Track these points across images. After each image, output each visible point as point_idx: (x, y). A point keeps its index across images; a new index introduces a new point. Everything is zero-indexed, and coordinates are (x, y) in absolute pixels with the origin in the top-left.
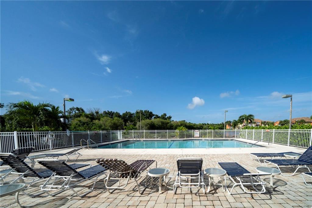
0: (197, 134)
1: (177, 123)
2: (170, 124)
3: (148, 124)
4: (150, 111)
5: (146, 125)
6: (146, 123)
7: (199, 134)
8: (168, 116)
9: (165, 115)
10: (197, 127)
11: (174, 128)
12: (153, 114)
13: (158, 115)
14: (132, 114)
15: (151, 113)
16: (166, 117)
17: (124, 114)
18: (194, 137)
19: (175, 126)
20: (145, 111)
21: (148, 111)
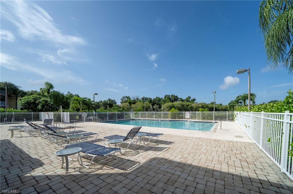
0: (188, 115)
1: (198, 105)
2: (190, 106)
3: (170, 106)
4: (175, 95)
5: (167, 107)
6: (167, 106)
7: (189, 116)
8: (192, 98)
9: (190, 97)
10: (222, 109)
11: (194, 109)
12: (178, 98)
13: (182, 98)
14: (160, 99)
15: (176, 97)
16: (190, 100)
17: (154, 99)
18: (185, 118)
19: (195, 108)
20: (171, 95)
21: (174, 95)
